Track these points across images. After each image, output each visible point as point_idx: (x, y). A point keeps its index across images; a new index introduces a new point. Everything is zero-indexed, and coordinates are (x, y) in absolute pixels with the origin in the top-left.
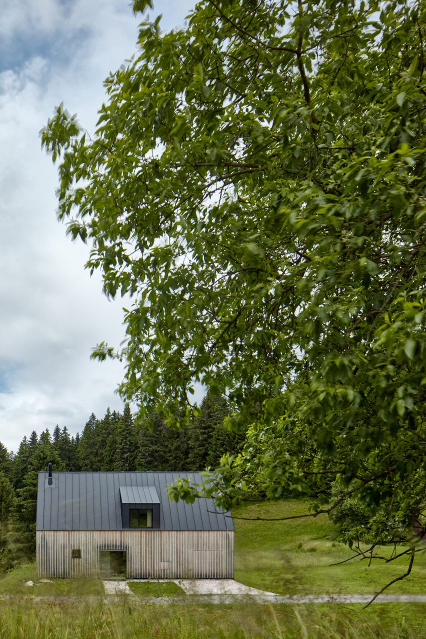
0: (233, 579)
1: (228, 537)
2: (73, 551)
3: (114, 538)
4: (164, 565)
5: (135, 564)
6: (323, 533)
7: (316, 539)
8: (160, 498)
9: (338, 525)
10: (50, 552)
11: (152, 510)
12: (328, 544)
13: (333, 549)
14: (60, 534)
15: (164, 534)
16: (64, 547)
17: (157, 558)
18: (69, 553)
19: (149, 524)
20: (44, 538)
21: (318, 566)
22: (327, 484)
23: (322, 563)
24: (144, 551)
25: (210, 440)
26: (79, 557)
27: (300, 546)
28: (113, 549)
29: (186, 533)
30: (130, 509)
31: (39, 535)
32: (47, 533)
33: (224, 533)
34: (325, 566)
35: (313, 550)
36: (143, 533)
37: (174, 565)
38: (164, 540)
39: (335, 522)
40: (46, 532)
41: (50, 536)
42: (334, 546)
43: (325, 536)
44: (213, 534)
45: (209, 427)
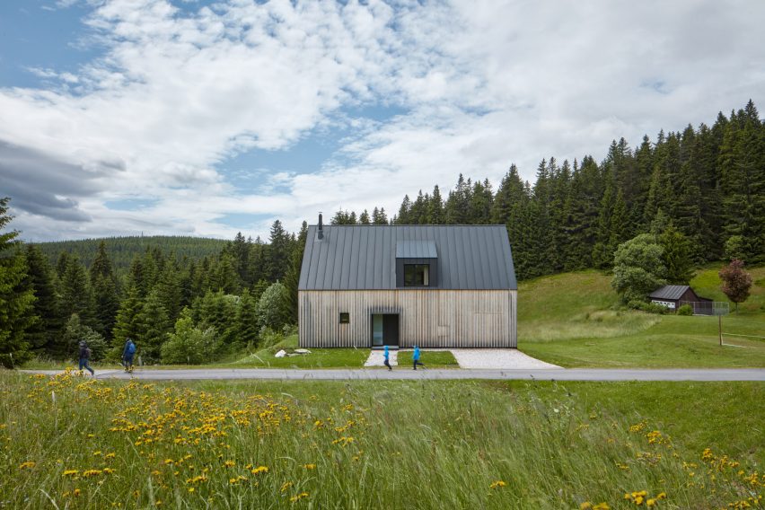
0: (516, 348)
1: (510, 297)
2: (341, 314)
3: (387, 299)
4: (441, 331)
5: (409, 330)
6: (607, 304)
7: (601, 309)
8: (438, 252)
9: (621, 294)
10: (315, 315)
11: (429, 265)
12: (613, 314)
13: (618, 319)
14: (326, 294)
15: (442, 293)
16: (330, 310)
17: (434, 323)
18: (336, 317)
19: (426, 282)
20: (307, 299)
21: (604, 338)
22: (610, 256)
23: (608, 335)
24: (419, 312)
25: (508, 218)
26: (348, 322)
27: (588, 316)
28: (385, 312)
29: (465, 293)
30: (405, 265)
31: (301, 295)
32: (311, 293)
33: (507, 292)
34: (611, 338)
35: (599, 320)
36: (419, 292)
37: (452, 331)
38: (442, 301)
39: (619, 292)
40: (309, 292)
41: (314, 296)
42: (618, 315)
43: (609, 307)
44: (494, 293)
45: (508, 206)
